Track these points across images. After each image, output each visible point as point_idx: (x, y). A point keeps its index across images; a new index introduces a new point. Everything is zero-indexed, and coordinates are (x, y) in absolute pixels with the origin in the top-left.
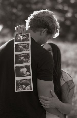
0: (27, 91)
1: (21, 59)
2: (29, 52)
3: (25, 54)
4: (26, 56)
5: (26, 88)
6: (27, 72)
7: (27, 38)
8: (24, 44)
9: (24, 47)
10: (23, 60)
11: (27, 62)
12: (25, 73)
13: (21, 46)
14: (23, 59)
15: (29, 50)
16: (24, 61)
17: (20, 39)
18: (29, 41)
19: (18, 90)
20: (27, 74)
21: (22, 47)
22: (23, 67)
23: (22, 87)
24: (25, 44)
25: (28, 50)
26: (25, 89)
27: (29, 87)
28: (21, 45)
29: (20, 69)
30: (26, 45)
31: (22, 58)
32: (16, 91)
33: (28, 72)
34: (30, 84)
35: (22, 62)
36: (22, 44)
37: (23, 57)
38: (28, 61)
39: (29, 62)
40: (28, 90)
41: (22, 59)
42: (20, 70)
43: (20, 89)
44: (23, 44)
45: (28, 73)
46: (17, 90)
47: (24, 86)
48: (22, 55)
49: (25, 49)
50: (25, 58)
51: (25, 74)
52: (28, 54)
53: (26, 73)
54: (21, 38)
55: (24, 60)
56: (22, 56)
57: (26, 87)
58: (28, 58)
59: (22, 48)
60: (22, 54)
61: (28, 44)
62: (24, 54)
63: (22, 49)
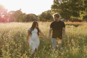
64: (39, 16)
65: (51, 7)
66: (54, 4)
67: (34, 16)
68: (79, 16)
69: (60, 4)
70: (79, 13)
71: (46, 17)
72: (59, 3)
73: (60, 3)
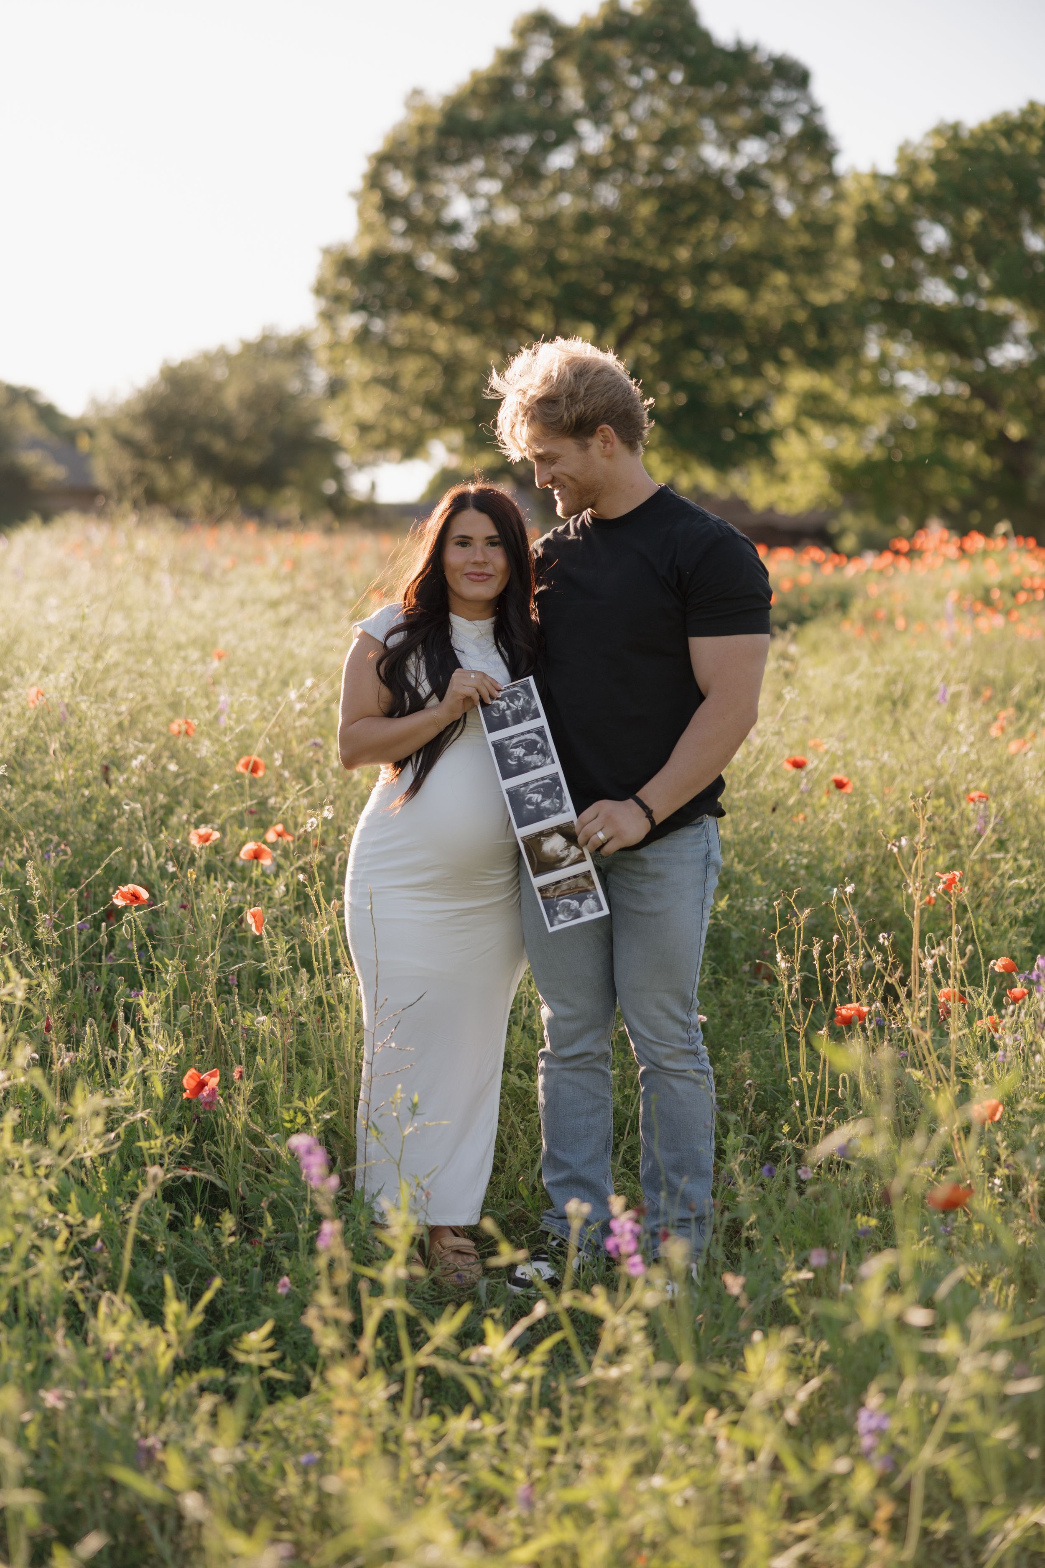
0: (587, 917)
1: (532, 804)
2: (556, 768)
3: (543, 779)
4: (549, 788)
5: (583, 909)
6: (567, 847)
7: (528, 703)
8: (523, 734)
9: (530, 747)
10: (543, 805)
11: (559, 810)
12: (562, 855)
13: (516, 746)
14: (542, 801)
15: (553, 762)
16: (546, 809)
17: (503, 716)
18: (538, 716)
19: (556, 922)
20: (572, 856)
21: (520, 752)
22: (548, 834)
23: (567, 907)
24: (529, 732)
25: (549, 761)
26: (578, 915)
27: (590, 903)
28: (514, 741)
29: (540, 844)
30: (534, 736)
31: (537, 797)
32: (551, 930)
33: (573, 848)
34: (590, 888)
35: (539, 815)
36: (518, 735)
37: (538, 793)
38: (562, 805)
39: (565, 808)
40: (592, 912)
41: (538, 804)
42: (541, 849)
43: (561, 917)
44: (522, 738)
45: (574, 852)
46: (552, 925)
47: (575, 904)
48: (532, 786)
49: (534, 758)
50: (546, 796)
51: (563, 859)
52: (555, 779)
53: (566, 852)
54: (504, 711)
55: (547, 804)
56: (534, 791)
57: (581, 904)
58: (559, 796)
59: (525, 755)
60: (532, 782)
61: (540, 732)
62: (537, 780)
63: (526, 758)
64: (110, 425)
65: (319, 290)
66: (367, 228)
67: (25, 416)
68: (768, 460)
69: (465, 241)
70: (761, 405)
71: (219, 445)
72: (455, 227)
73: (472, 227)
